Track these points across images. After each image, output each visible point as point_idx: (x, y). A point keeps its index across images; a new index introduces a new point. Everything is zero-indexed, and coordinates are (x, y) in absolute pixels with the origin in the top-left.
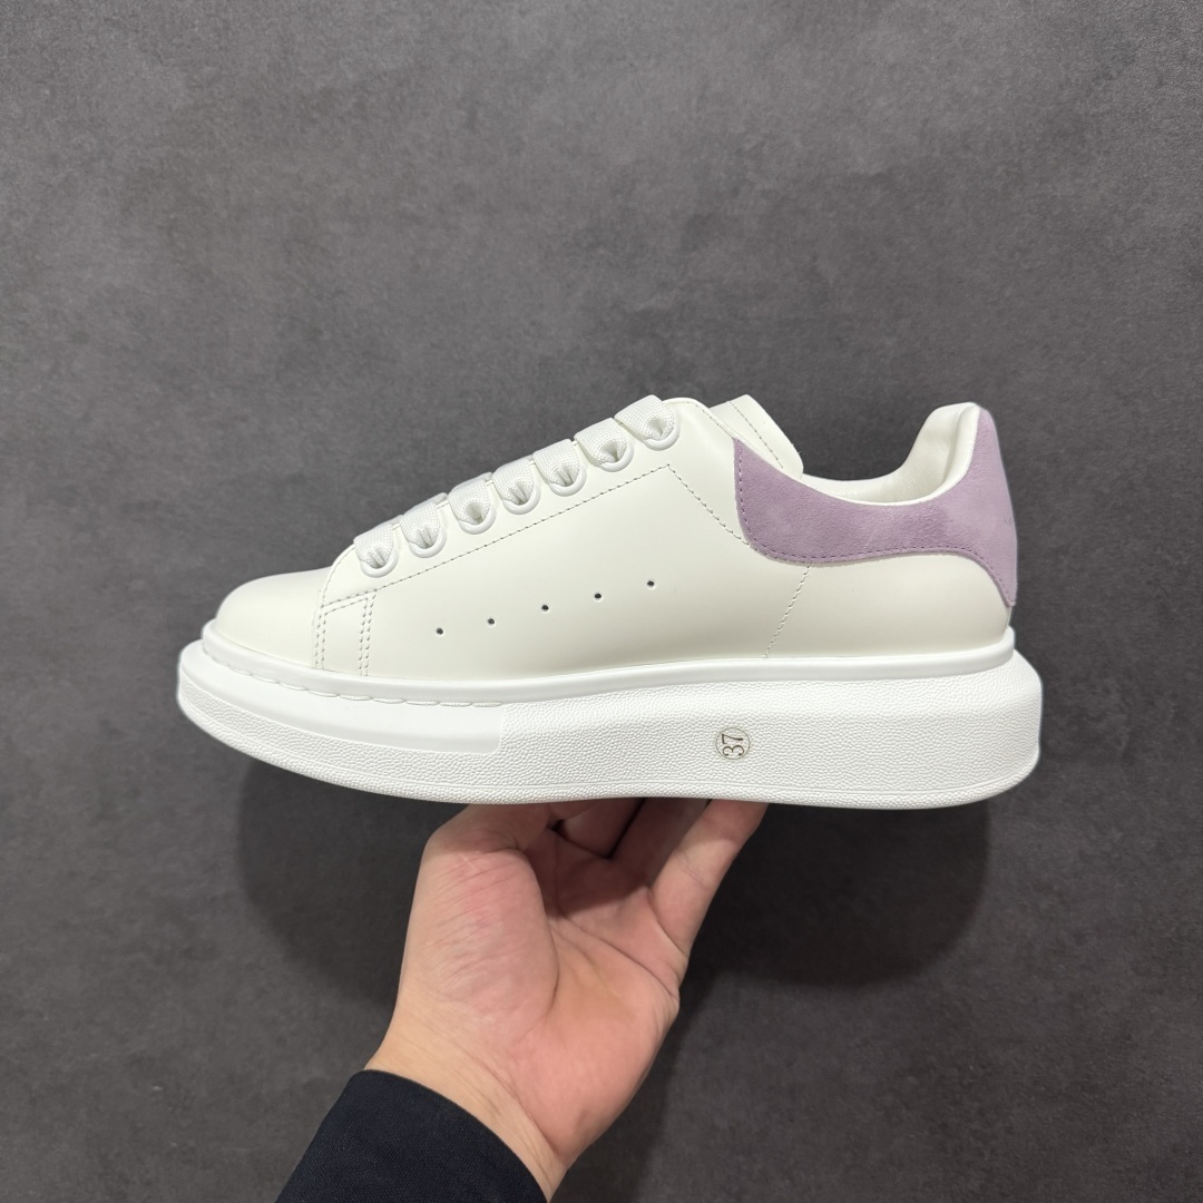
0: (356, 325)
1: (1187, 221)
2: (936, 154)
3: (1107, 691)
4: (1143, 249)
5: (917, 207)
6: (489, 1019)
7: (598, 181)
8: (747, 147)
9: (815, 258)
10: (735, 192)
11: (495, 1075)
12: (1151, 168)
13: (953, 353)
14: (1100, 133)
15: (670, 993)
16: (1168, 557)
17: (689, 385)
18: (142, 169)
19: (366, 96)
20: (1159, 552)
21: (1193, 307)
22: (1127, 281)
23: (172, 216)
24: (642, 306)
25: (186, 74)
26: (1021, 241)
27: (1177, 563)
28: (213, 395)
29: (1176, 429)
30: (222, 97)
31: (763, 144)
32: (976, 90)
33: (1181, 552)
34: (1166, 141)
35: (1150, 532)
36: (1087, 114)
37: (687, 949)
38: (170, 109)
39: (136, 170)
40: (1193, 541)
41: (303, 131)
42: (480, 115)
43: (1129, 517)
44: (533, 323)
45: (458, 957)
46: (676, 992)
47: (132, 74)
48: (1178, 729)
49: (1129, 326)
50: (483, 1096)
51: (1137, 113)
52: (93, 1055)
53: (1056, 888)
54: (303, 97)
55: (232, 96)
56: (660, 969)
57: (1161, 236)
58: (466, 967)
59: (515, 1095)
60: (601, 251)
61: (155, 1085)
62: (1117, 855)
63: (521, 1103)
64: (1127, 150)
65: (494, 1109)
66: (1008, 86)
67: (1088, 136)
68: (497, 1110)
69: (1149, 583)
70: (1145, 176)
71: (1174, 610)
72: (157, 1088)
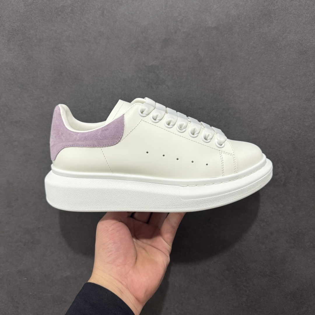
0: (72, 71)
1: (299, 38)
2: (230, 21)
3: (279, 167)
4: (287, 46)
5: (225, 36)
6: (119, 268)
7: (138, 30)
8: (179, 20)
9: (198, 50)
10: (176, 32)
11: (121, 283)
12: (289, 24)
13: (236, 76)
14: (275, 14)
15: (167, 256)
16: (295, 131)
17: (164, 86)
18: (13, 29)
19: (74, 7)
20: (292, 129)
21: (301, 62)
22: (283, 55)
23: (21, 42)
24: (151, 64)
25: (24, 2)
26: (254, 45)
27: (297, 132)
28: (34, 91)
29: (296, 96)
30: (34, 8)
31: (183, 19)
32: (241, 3)
33: (298, 129)
34: (293, 16)
35: (290, 124)
36: (271, 9)
37: (171, 244)
38: (20, 12)
39: (11, 29)
40: (301, 126)
41: (57, 18)
42: (105, 12)
43: (284, 120)
44: (121, 69)
45: (109, 252)
46: (168, 256)
47: (9, 2)
48: (298, 177)
49: (284, 67)
50: (119, 289)
51: (285, 9)
52: (8, 270)
53: (265, 220)
54: (56, 8)
55: (37, 8)
56: (164, 250)
57: (292, 42)
58: (111, 254)
59: (127, 288)
60: (139, 49)
61: (25, 278)
62: (281, 211)
63: (129, 290)
64: (282, 19)
65: (121, 292)
66: (250, 2)
67: (272, 15)
68: (122, 293)
69: (290, 138)
70: (288, 26)
71: (296, 145)
72: (26, 279)
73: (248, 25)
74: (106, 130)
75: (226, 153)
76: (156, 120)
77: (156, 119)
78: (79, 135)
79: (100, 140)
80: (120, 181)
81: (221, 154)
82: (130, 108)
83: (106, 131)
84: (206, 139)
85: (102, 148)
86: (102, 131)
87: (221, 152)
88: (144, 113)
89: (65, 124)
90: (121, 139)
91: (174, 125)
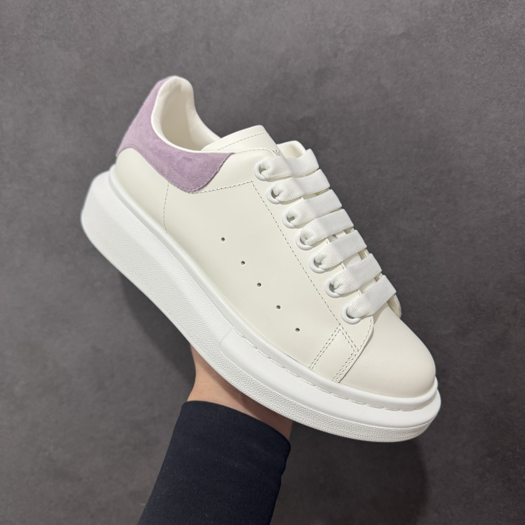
73: (462, 18)
74: (189, 160)
75: (347, 337)
76: (276, 198)
77: (276, 196)
78: (156, 141)
79: (173, 171)
80: (168, 252)
81: (337, 331)
82: (249, 149)
83: (188, 162)
84: (332, 287)
85: (170, 184)
86: (185, 158)
87: (341, 328)
88: (263, 173)
89: (154, 112)
90: (199, 189)
91: (296, 227)
